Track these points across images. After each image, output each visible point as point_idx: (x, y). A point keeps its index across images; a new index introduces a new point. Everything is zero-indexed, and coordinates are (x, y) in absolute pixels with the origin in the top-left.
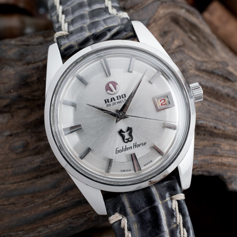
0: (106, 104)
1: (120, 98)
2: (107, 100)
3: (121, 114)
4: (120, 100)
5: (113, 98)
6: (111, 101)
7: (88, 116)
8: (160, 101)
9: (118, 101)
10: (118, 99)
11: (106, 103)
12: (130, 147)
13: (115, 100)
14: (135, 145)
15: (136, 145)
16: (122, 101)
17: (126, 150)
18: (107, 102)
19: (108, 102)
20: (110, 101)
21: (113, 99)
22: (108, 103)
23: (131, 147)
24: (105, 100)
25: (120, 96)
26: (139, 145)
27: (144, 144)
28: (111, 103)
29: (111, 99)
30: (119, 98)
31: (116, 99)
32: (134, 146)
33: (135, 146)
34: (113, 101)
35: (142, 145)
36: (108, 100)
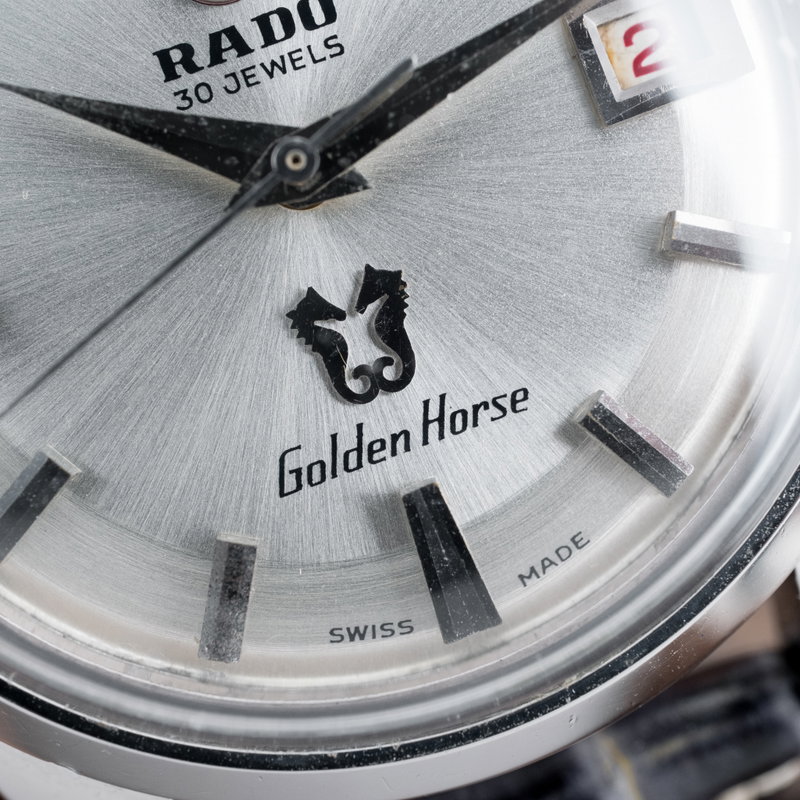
0: (175, 85)
1: (289, 30)
2: (176, 56)
3: (296, 160)
4: (286, 47)
5: (232, 33)
6: (216, 58)
7: (25, 195)
8: (628, 40)
9: (274, 52)
10: (269, 39)
11: (170, 74)
12: (395, 438)
13: (243, 49)
14: (434, 413)
15: (441, 420)
16: (305, 54)
17: (360, 465)
18: (179, 69)
19: (192, 68)
20: (202, 56)
21: (226, 43)
22: (187, 81)
23: (406, 434)
24: (163, 56)
25: (284, 14)
26: (469, 417)
27: (506, 403)
28: (215, 76)
29: (215, 39)
30: (278, 30)
31: (253, 36)
32: (426, 423)
33: (434, 428)
34: (233, 61)
35: (494, 412)
36: (187, 50)
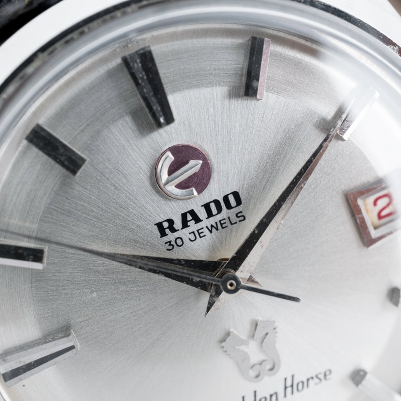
0: (165, 239)
1: (219, 210)
2: (166, 225)
3: (231, 285)
4: (219, 217)
5: (192, 212)
6: (185, 224)
7: (94, 295)
8: (375, 203)
9: (212, 221)
10: (210, 214)
11: (163, 234)
12: (271, 396)
13: (197, 220)
14: (289, 383)
15: (292, 386)
16: (227, 221)
18: (167, 231)
19: (173, 230)
20: (178, 224)
21: (189, 217)
22: (171, 236)
23: (276, 393)
24: (160, 225)
25: (216, 202)
26: (305, 384)
27: (322, 376)
28: (185, 234)
29: (184, 216)
30: (214, 211)
31: (202, 213)
32: (286, 388)
33: (289, 390)
34: (193, 226)
35: (316, 380)
36: (171, 222)
